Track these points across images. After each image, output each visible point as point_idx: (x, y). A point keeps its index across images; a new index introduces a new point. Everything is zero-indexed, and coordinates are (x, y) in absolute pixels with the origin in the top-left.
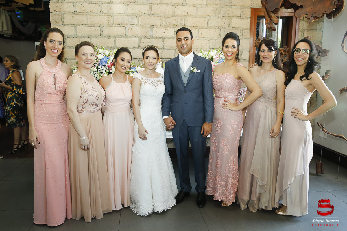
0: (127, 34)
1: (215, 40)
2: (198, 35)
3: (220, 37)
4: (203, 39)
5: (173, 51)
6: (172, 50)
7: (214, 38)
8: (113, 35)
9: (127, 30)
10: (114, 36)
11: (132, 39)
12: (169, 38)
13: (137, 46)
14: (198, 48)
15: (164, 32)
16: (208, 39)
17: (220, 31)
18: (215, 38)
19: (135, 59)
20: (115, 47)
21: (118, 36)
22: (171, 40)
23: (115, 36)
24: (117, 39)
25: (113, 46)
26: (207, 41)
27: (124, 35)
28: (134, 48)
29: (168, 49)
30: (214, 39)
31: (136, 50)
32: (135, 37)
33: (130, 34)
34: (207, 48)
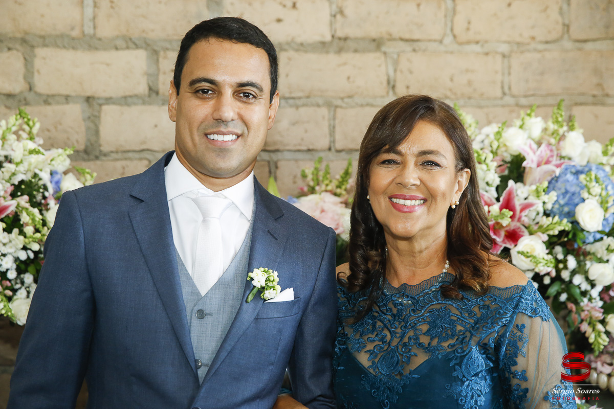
0: (89, 30)
1: (540, 51)
2: (448, 31)
3: (566, 36)
4: (477, 48)
5: (324, 111)
6: (318, 106)
7: (533, 45)
8: (19, 35)
9: (89, 11)
10: (24, 41)
11: (114, 53)
12: (302, 47)
13: (142, 89)
14: (449, 94)
15: (279, 21)
16: (504, 48)
17: (565, 7)
18: (541, 42)
19: (130, 155)
20: (30, 96)
21: (46, 40)
22: (312, 57)
23: (27, 37)
24: (40, 52)
25: (17, 86)
26: (499, 58)
27: (75, 33)
28: (126, 100)
29: (298, 102)
30: (536, 50)
31: (135, 111)
32: (131, 43)
33: (106, 30)
34: (499, 93)
